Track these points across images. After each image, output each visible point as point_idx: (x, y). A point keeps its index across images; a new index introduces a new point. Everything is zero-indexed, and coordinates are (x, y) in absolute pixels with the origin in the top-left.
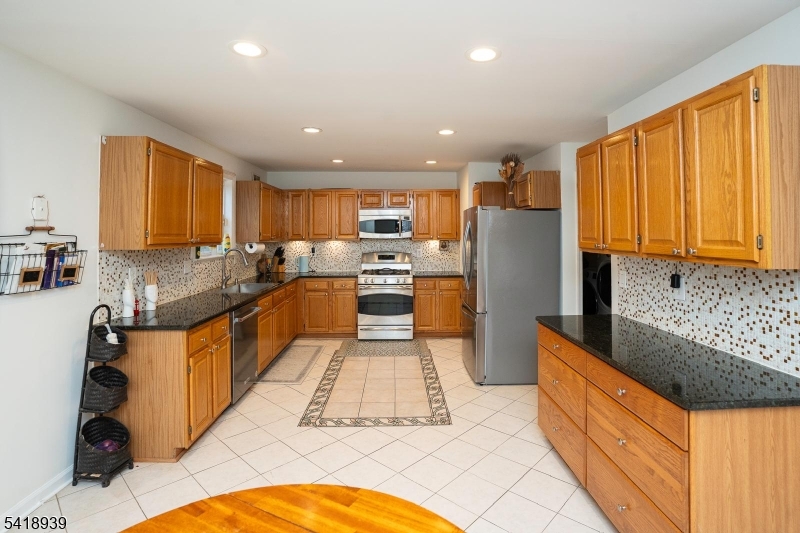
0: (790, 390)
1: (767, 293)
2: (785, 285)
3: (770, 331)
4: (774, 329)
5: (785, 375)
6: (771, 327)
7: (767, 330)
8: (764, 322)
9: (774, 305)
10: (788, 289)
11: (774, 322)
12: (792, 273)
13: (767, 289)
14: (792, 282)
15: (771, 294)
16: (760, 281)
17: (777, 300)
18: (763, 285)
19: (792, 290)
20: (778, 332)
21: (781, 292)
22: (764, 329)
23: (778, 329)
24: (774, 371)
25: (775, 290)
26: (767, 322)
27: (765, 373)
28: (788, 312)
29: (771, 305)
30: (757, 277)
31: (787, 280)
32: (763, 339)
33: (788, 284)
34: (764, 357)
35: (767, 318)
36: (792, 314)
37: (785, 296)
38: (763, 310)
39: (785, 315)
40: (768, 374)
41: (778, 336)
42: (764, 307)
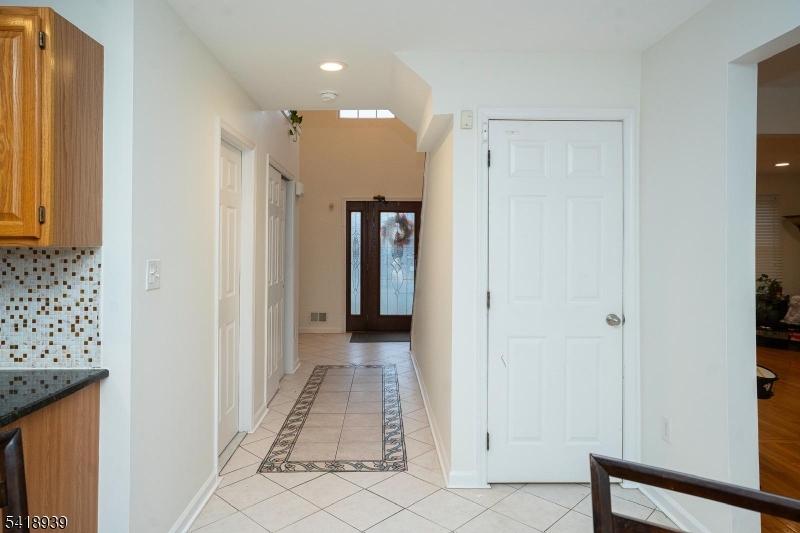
0: (47, 386)
1: (22, 282)
2: (44, 269)
3: (25, 326)
4: (29, 323)
5: (41, 372)
6: (25, 321)
7: (20, 327)
8: (17, 317)
9: (30, 295)
10: (47, 273)
11: (30, 315)
12: (53, 255)
13: (22, 278)
14: (53, 265)
15: (27, 283)
16: (13, 269)
17: (35, 288)
18: (15, 273)
19: (52, 274)
20: (35, 326)
21: (39, 278)
22: (16, 325)
23: (34, 321)
24: (28, 372)
25: (33, 276)
26: (21, 317)
27: (16, 379)
28: (47, 299)
29: (28, 295)
30: (9, 265)
31: (47, 263)
32: (16, 339)
33: (48, 268)
34: (16, 360)
35: (21, 311)
36: (52, 300)
37: (43, 283)
38: (17, 302)
39: (43, 303)
40: (20, 378)
41: (34, 330)
42: (17, 299)
